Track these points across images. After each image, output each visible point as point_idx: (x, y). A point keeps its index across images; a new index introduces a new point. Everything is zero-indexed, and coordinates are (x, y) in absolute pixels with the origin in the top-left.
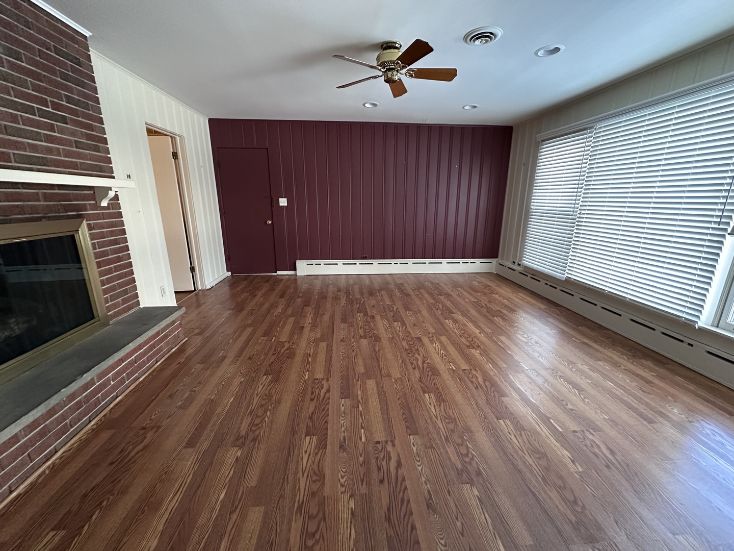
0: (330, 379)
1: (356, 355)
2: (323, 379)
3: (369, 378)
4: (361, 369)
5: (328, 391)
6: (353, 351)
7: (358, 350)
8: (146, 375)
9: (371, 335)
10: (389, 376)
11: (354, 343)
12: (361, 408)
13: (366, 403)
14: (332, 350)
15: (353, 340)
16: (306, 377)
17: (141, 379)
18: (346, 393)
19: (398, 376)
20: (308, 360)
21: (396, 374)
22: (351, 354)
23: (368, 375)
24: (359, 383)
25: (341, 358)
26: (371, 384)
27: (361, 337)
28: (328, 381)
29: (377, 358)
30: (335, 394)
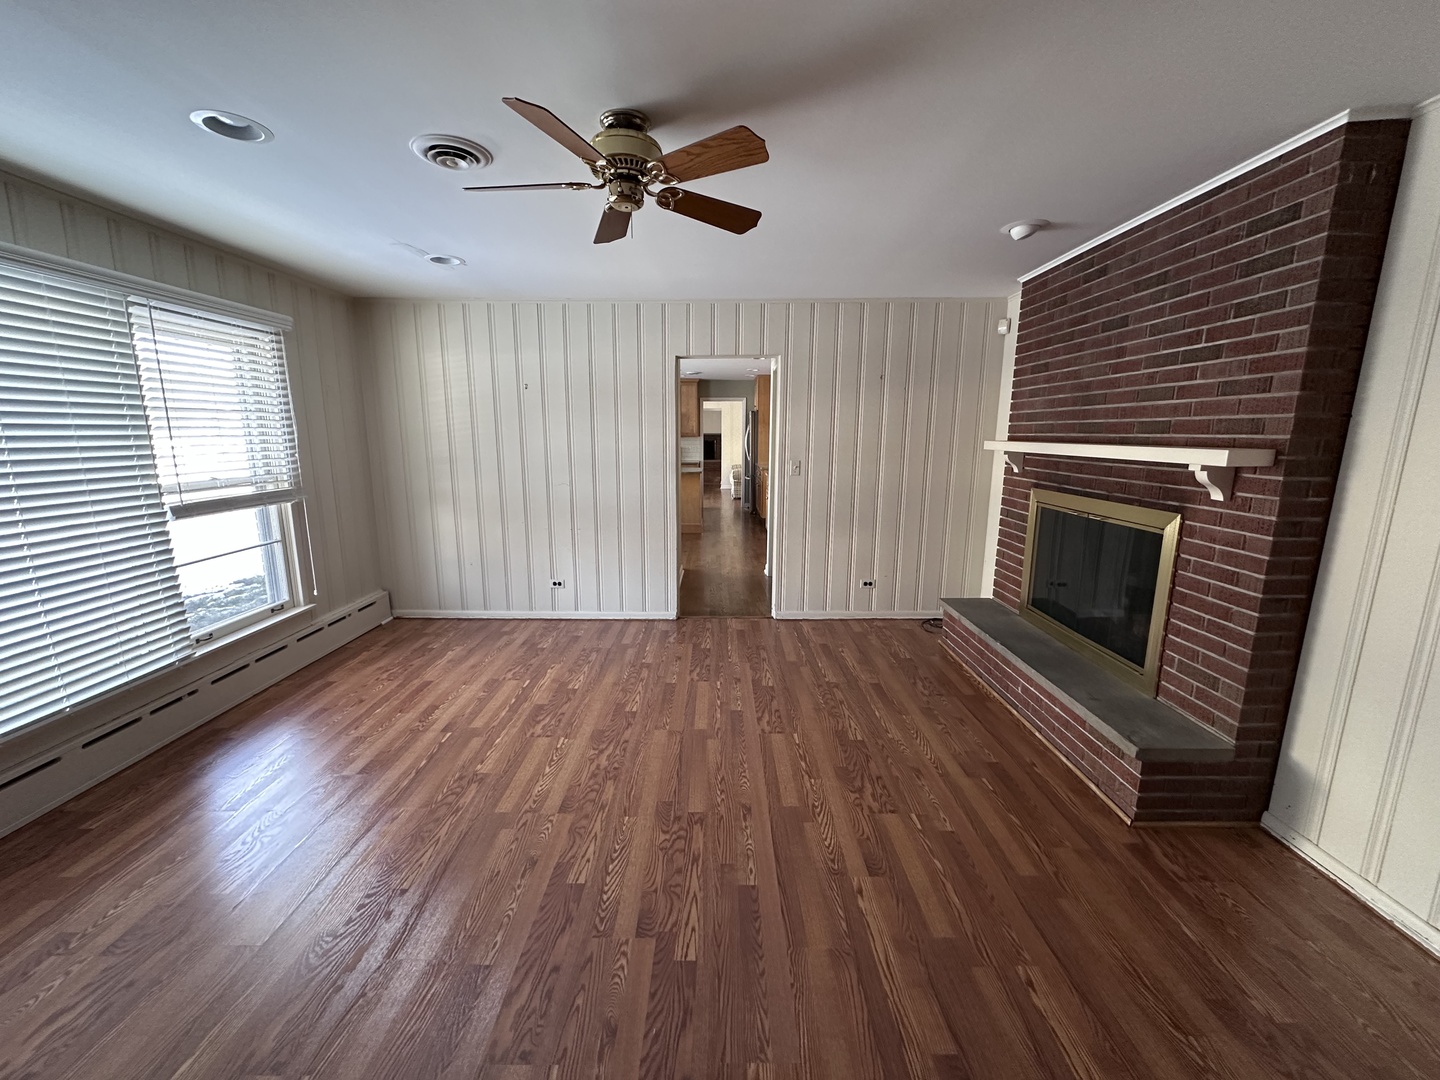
0: (759, 732)
1: (719, 769)
2: (770, 733)
3: (701, 731)
4: (712, 745)
5: (759, 719)
6: (723, 779)
7: (713, 780)
8: (1044, 740)
9: (676, 828)
10: (671, 733)
11: (719, 800)
12: (719, 702)
13: (712, 705)
14: (767, 784)
15: (722, 809)
16: (796, 735)
17: (1037, 734)
18: (736, 718)
19: (657, 732)
20: (806, 763)
21: (660, 736)
22: (727, 773)
23: (703, 736)
24: (717, 726)
25: (746, 766)
26: (701, 724)
27: (701, 821)
28: (763, 730)
29: (680, 761)
30: (750, 715)
